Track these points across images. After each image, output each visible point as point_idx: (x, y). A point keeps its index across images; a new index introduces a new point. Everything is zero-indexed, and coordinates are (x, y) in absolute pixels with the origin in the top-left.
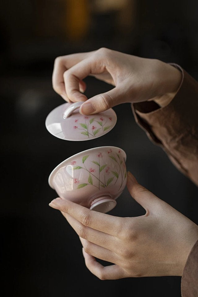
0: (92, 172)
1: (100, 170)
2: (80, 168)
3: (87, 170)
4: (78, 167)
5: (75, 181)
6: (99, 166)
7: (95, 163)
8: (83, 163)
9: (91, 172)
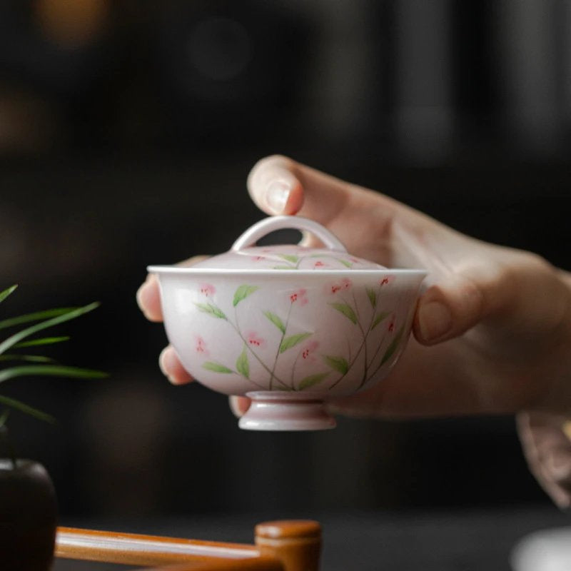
0: (254, 346)
1: (282, 349)
2: (221, 316)
3: (240, 333)
4: (215, 311)
5: (198, 345)
6: (284, 332)
7: (271, 319)
8: (235, 305)
9: (249, 343)
